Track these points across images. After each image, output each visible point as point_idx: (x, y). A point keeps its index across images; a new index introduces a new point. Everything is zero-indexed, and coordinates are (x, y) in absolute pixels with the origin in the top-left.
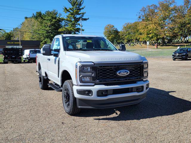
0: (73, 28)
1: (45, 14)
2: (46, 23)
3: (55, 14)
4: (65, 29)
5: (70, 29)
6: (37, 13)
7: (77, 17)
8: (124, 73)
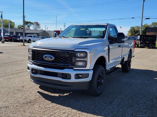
8: (49, 58)
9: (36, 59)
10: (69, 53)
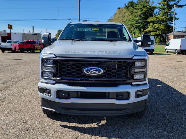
0: (165, 17)
1: (136, 3)
2: (136, 13)
3: (147, 3)
4: (155, 19)
5: (162, 19)
6: (129, 2)
7: (171, 4)
8: (94, 71)
9: (64, 75)
10: (127, 61)
